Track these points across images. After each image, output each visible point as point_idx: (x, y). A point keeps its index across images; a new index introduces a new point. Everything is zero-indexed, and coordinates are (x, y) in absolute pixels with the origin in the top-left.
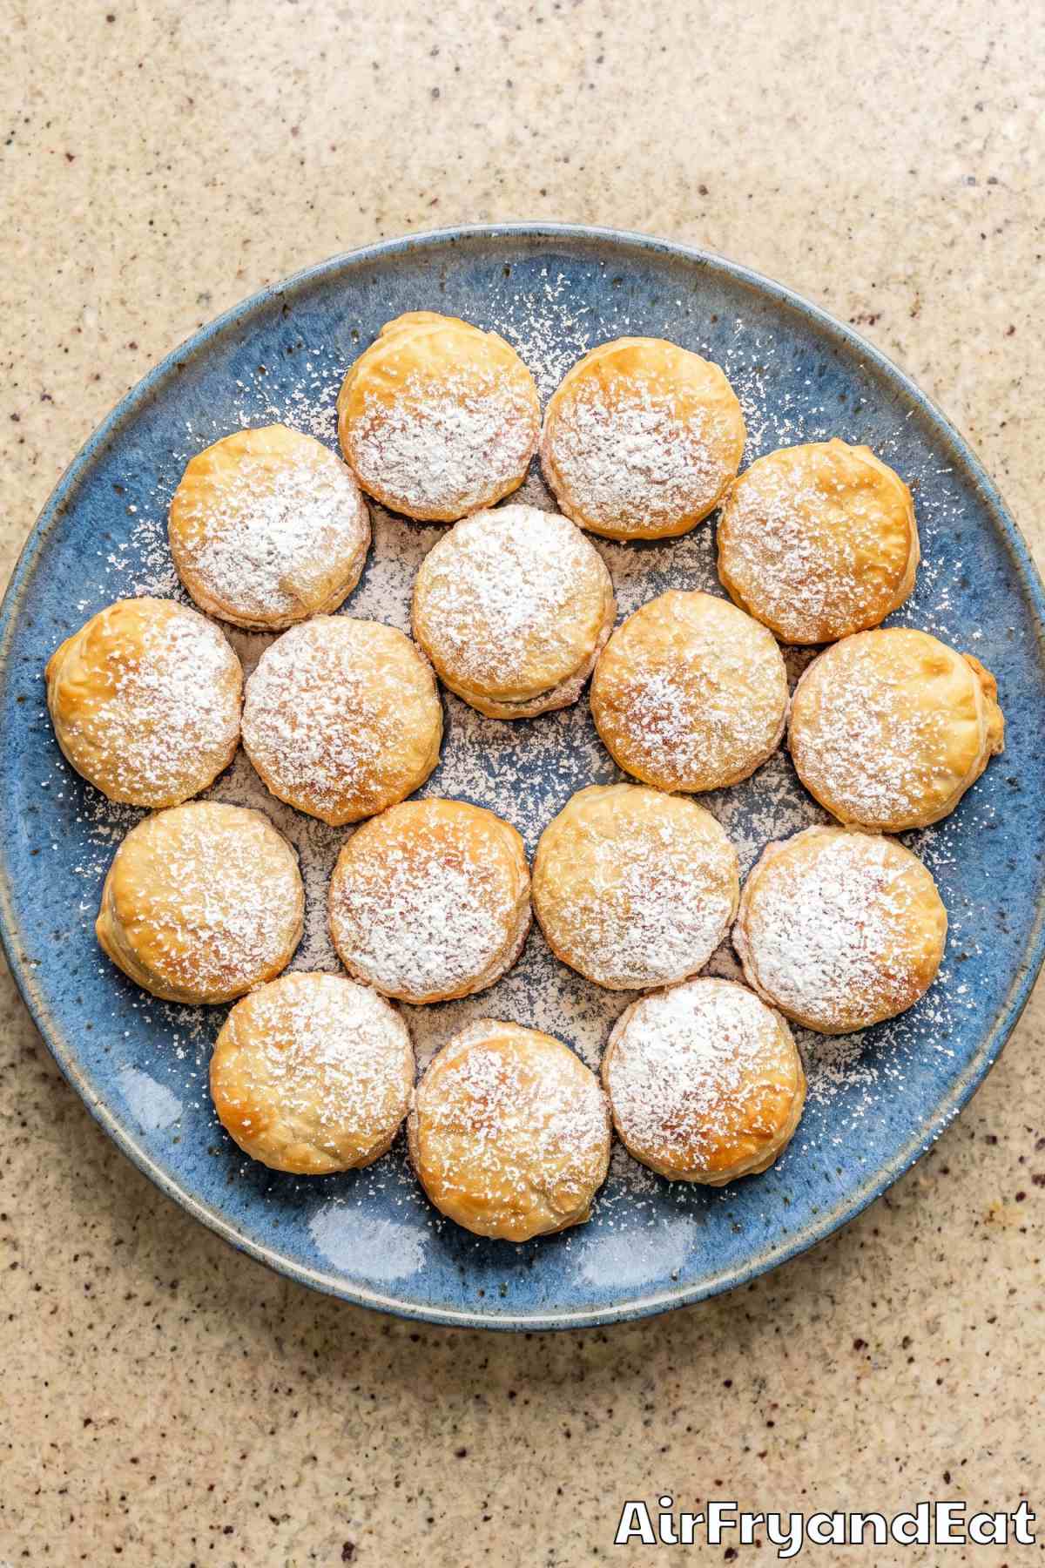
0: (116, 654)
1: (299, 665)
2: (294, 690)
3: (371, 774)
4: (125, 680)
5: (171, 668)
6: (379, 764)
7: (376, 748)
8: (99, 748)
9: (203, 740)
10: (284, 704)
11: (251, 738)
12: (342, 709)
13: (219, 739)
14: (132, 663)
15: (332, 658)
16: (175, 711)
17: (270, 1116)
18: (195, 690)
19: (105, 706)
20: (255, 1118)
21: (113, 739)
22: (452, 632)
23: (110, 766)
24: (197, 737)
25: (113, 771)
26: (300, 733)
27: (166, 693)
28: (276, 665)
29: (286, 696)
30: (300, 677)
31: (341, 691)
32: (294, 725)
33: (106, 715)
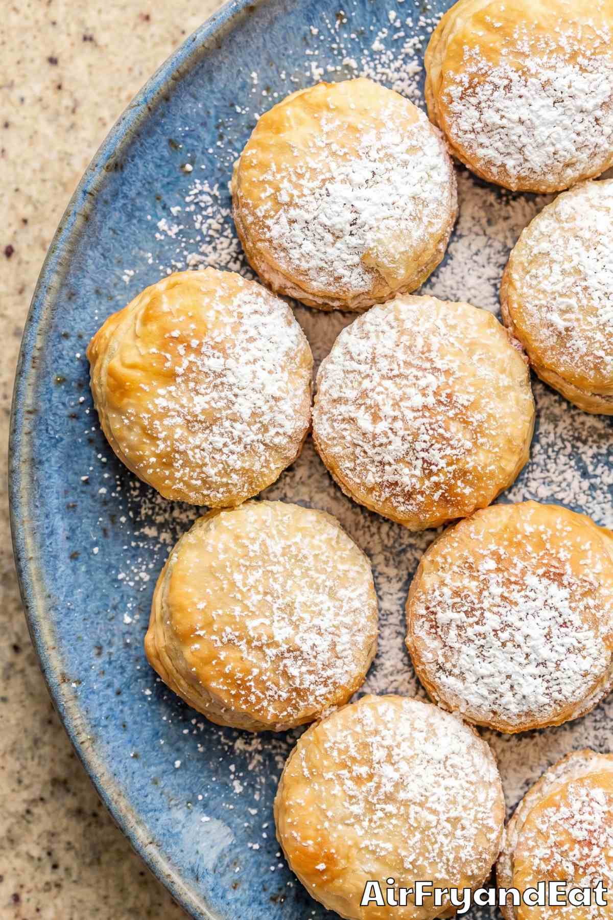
0: (176, 334)
1: (380, 351)
2: (377, 378)
3: (462, 474)
4: (185, 364)
5: (238, 349)
6: (470, 463)
7: (469, 445)
8: (154, 439)
9: (272, 431)
10: (364, 394)
11: (323, 430)
12: (431, 400)
13: (290, 432)
14: (194, 343)
15: (420, 342)
16: (240, 400)
17: (347, 857)
18: (263, 376)
19: (161, 391)
20: (330, 859)
21: (171, 428)
22: (555, 318)
23: (167, 461)
24: (265, 429)
25: (169, 465)
26: (382, 426)
27: (231, 379)
28: (354, 350)
29: (366, 384)
30: (383, 364)
31: (431, 380)
32: (376, 418)
33: (162, 402)
